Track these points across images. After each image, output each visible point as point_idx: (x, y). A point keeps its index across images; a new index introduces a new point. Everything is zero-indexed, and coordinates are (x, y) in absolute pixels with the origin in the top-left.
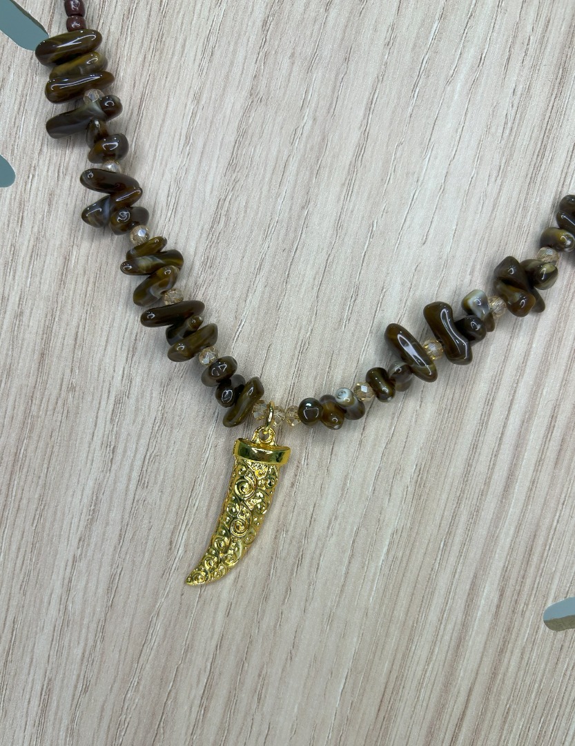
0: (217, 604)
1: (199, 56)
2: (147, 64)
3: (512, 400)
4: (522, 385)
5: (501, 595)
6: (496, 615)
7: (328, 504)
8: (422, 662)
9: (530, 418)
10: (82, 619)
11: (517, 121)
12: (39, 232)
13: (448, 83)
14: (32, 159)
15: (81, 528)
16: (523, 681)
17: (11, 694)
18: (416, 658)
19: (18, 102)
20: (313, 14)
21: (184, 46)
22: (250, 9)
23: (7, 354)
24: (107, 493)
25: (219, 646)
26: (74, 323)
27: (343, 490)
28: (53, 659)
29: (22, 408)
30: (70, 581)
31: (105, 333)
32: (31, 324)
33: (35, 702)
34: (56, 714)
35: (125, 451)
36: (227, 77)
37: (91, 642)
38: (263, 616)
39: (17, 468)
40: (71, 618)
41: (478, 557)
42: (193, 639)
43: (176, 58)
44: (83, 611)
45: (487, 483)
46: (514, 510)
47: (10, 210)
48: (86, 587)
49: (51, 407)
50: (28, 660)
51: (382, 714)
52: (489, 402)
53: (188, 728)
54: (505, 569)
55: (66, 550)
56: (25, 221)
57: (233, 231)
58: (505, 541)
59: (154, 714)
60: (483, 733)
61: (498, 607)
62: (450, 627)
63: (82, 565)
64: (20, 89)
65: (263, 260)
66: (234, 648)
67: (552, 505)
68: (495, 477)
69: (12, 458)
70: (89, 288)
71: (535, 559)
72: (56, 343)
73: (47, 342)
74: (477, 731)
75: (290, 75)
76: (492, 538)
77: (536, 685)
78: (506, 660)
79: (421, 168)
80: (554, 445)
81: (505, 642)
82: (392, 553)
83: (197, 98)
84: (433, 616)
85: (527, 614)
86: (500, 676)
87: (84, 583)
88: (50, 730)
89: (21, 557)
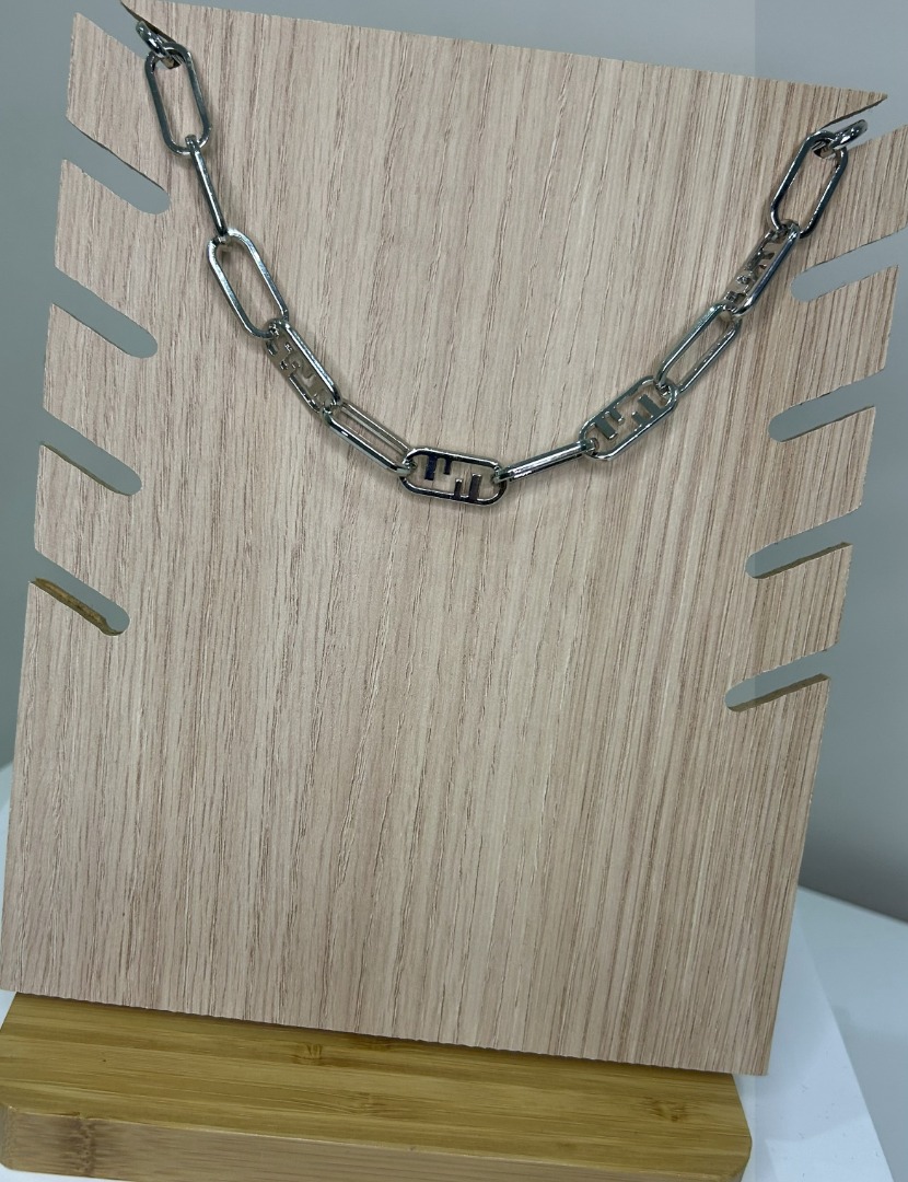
0: (417, 732)
1: (325, 202)
2: (274, 216)
3: (671, 501)
4: (677, 485)
5: (683, 686)
6: (680, 706)
7: (509, 624)
8: (617, 758)
9: (689, 515)
10: (290, 767)
11: (644, 230)
12: (191, 399)
13: (573, 200)
14: (172, 325)
15: (276, 682)
16: (714, 762)
17: (230, 851)
18: (610, 756)
19: (148, 270)
20: (433, 146)
21: (309, 194)
22: (370, 148)
23: (178, 524)
24: (298, 644)
25: (424, 772)
26: (242, 485)
27: (521, 609)
28: (267, 809)
29: (201, 574)
30: (273, 732)
31: (273, 492)
32: (198, 491)
33: (255, 854)
34: (277, 861)
35: (309, 602)
36: (357, 220)
37: (301, 787)
38: (461, 737)
39: (205, 632)
40: (279, 768)
41: (656, 653)
42: (399, 769)
43: (303, 206)
44: (290, 759)
45: (656, 582)
46: (684, 605)
47: (157, 380)
48: (290, 736)
49: (230, 570)
50: (243, 814)
51: (585, 812)
52: (648, 508)
53: (406, 852)
54: (683, 661)
55: (266, 704)
56: (174, 389)
57: (383, 374)
58: (679, 635)
59: (371, 845)
60: (683, 817)
61: (681, 697)
62: (638, 722)
63: (284, 715)
64: (148, 256)
65: (416, 399)
66: (439, 771)
67: (721, 595)
68: (662, 576)
69: (198, 624)
70: (251, 449)
71: (710, 647)
72: (226, 505)
73: (217, 509)
74: (676, 815)
75: (418, 210)
76: (667, 633)
77: (727, 764)
78: (695, 745)
79: (558, 288)
80: (715, 537)
81: (692, 728)
82: (575, 661)
83: (330, 244)
84: (621, 713)
85: (710, 700)
86: (691, 762)
87: (287, 733)
88: (274, 876)
89: (221, 717)
